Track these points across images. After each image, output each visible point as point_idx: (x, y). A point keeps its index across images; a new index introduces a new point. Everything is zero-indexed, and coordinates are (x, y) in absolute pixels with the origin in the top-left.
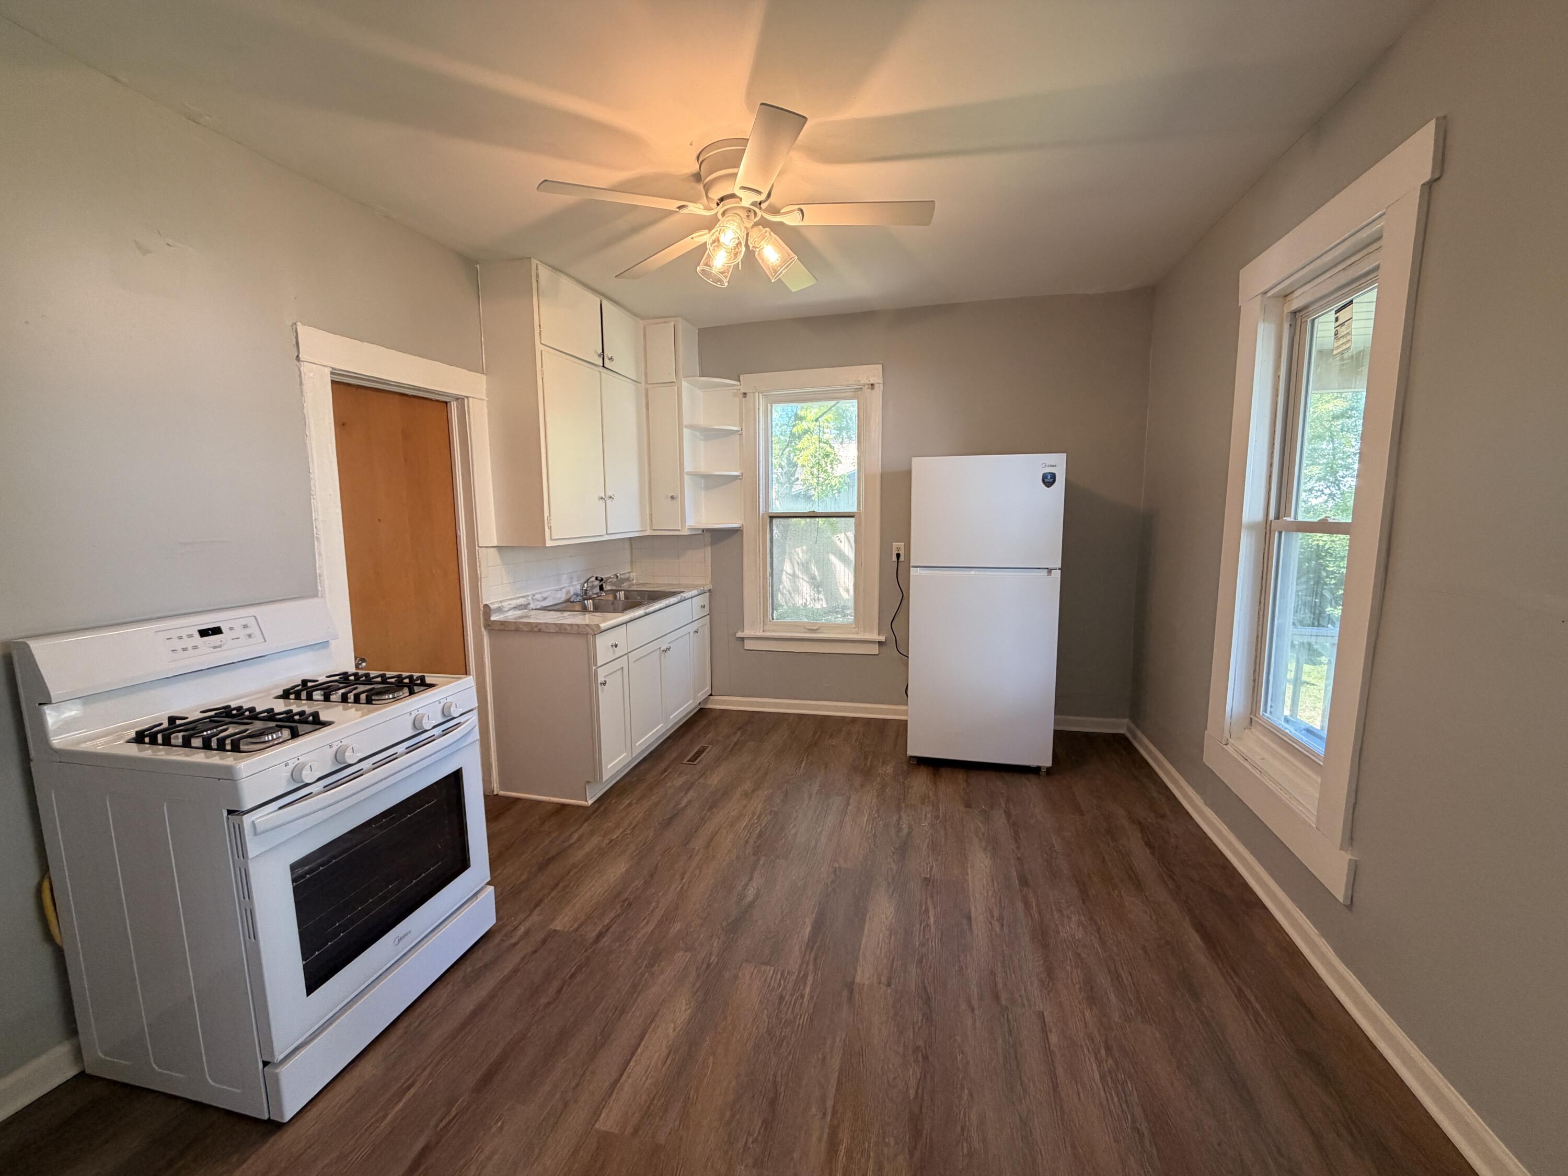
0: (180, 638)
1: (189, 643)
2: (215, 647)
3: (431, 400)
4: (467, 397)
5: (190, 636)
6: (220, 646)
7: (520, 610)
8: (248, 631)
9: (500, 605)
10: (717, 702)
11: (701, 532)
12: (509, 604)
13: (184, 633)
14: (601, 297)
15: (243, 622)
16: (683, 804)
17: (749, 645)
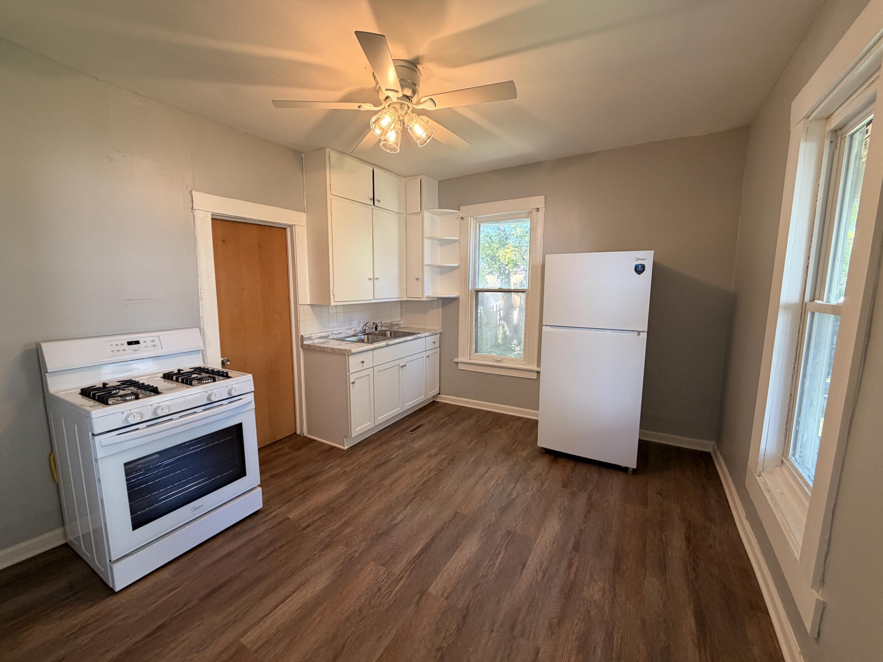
0: (117, 345)
1: (121, 348)
2: (134, 351)
3: (276, 227)
4: (294, 225)
5: (123, 344)
6: (137, 350)
7: (323, 339)
8: (153, 343)
9: (310, 335)
10: (443, 398)
11: (437, 299)
12: (316, 335)
13: (119, 343)
14: (374, 166)
15: (152, 339)
16: (393, 457)
17: (461, 367)
